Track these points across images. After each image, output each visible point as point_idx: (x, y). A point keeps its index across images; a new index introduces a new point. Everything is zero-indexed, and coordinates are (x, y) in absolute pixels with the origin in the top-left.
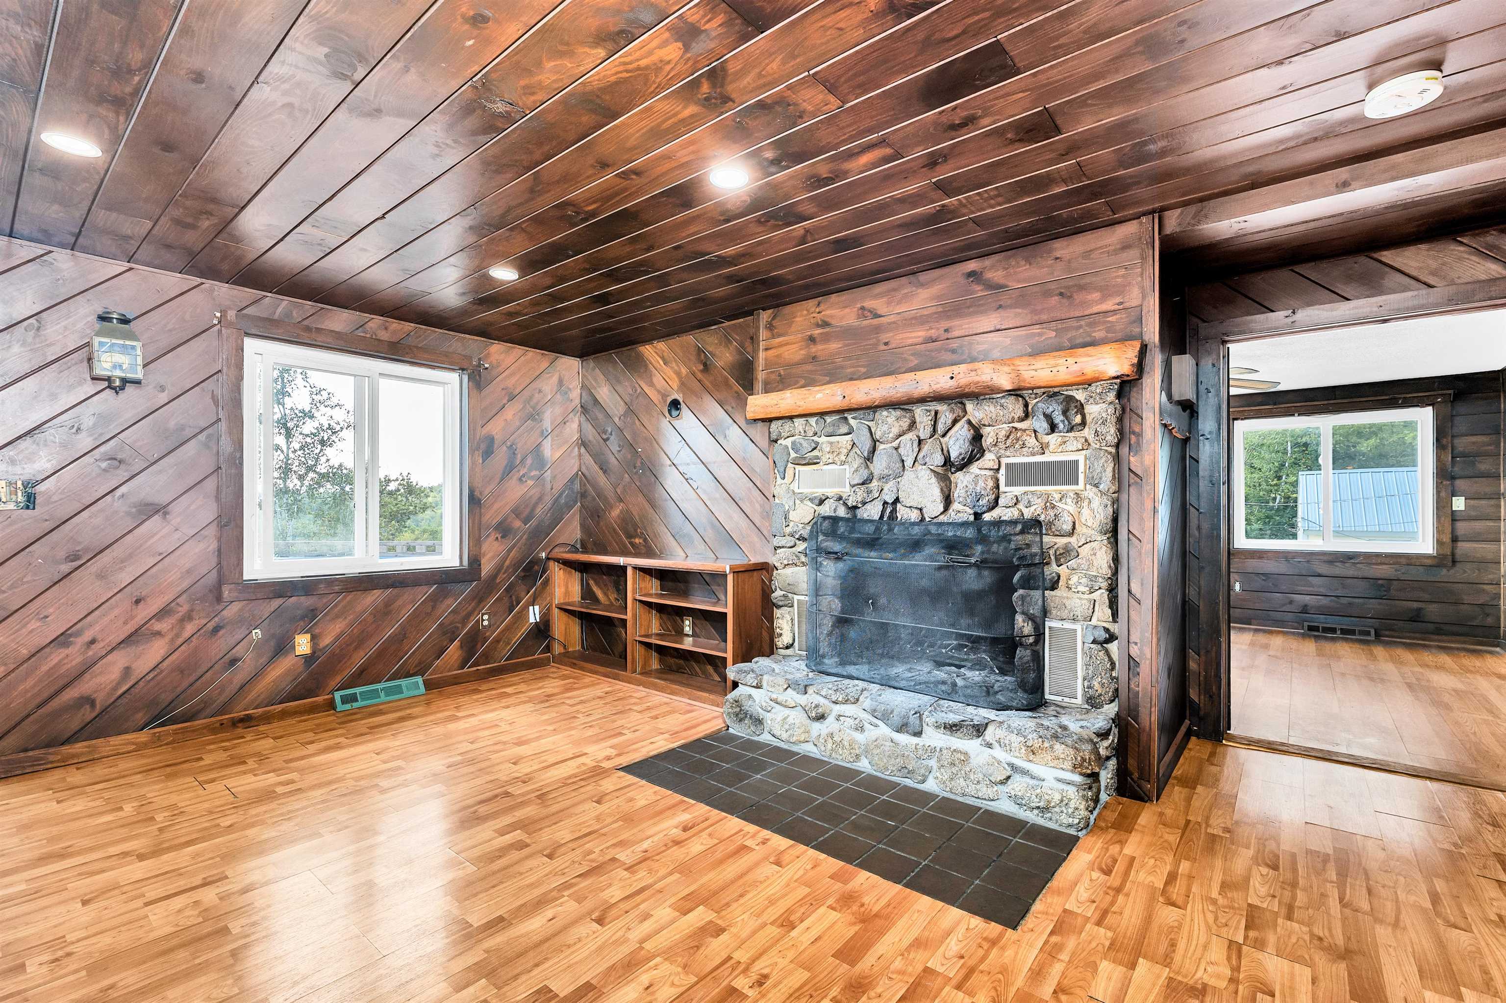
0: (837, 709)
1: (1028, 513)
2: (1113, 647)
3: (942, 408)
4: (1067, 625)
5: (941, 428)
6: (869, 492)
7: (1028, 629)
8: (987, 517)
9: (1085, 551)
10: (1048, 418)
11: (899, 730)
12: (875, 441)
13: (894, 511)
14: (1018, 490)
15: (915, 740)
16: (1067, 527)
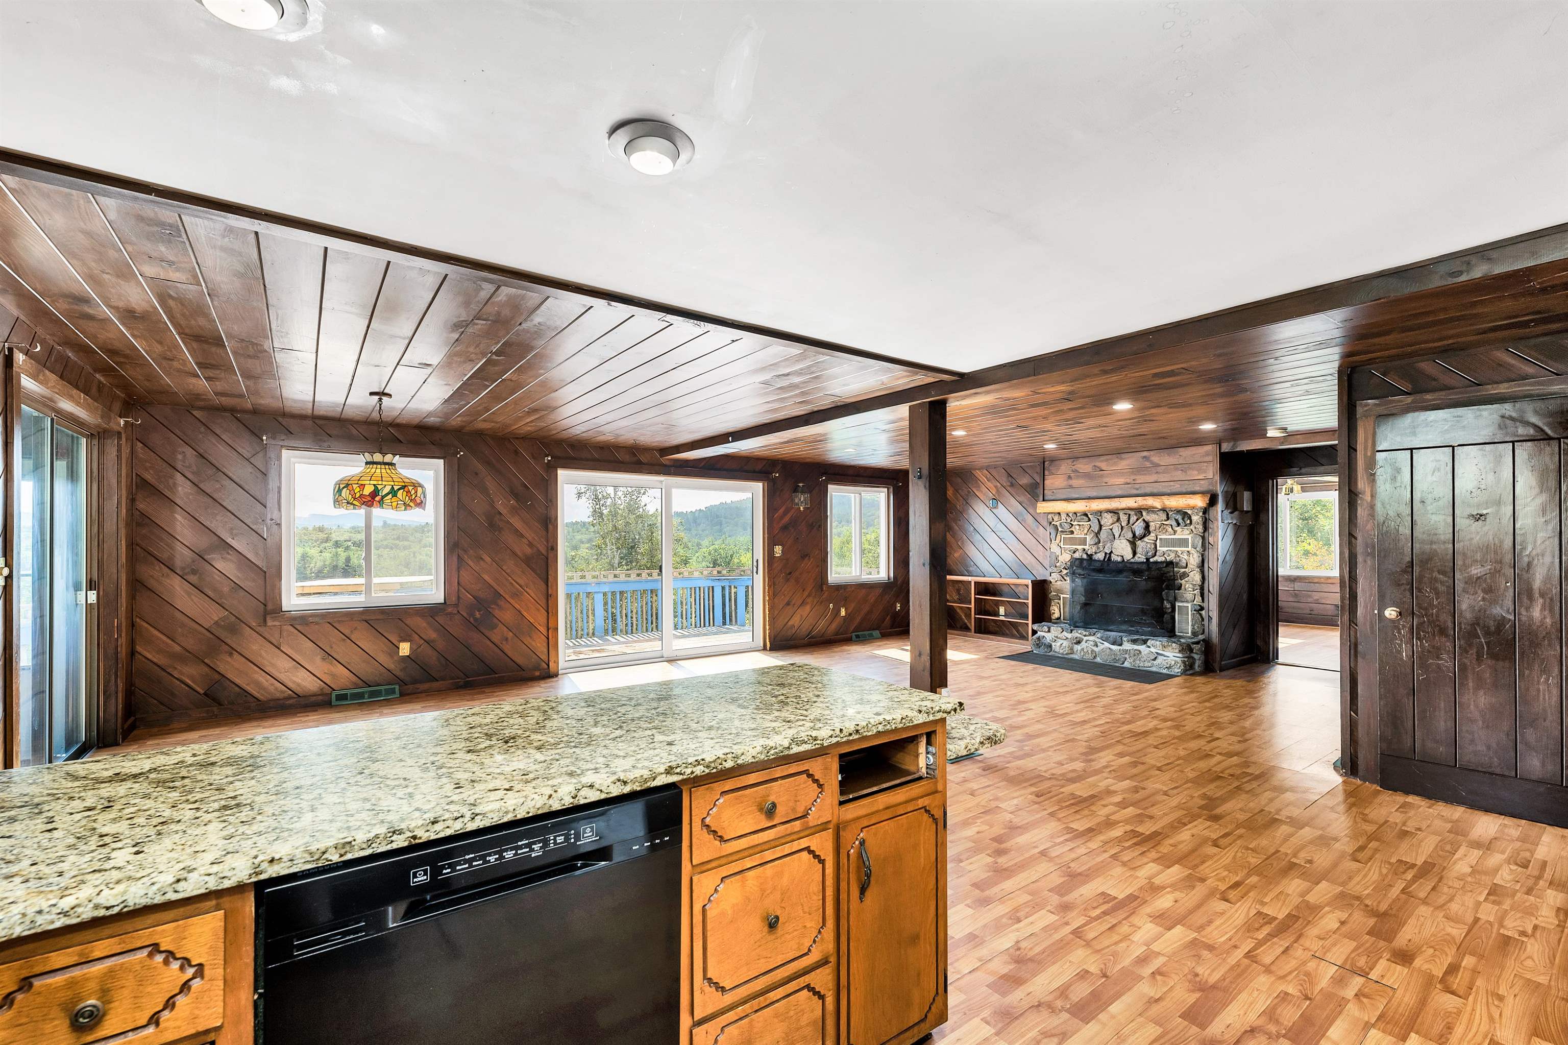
0: (1085, 638)
1: (1168, 559)
2: (1203, 612)
3: (1132, 513)
4: (1185, 604)
5: (1131, 522)
6: (1098, 548)
7: (1168, 606)
8: (1151, 560)
9: (1191, 574)
10: (1177, 521)
11: (1113, 644)
12: (1101, 526)
13: (1110, 557)
14: (1165, 549)
15: (1119, 647)
16: (1184, 565)
